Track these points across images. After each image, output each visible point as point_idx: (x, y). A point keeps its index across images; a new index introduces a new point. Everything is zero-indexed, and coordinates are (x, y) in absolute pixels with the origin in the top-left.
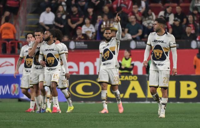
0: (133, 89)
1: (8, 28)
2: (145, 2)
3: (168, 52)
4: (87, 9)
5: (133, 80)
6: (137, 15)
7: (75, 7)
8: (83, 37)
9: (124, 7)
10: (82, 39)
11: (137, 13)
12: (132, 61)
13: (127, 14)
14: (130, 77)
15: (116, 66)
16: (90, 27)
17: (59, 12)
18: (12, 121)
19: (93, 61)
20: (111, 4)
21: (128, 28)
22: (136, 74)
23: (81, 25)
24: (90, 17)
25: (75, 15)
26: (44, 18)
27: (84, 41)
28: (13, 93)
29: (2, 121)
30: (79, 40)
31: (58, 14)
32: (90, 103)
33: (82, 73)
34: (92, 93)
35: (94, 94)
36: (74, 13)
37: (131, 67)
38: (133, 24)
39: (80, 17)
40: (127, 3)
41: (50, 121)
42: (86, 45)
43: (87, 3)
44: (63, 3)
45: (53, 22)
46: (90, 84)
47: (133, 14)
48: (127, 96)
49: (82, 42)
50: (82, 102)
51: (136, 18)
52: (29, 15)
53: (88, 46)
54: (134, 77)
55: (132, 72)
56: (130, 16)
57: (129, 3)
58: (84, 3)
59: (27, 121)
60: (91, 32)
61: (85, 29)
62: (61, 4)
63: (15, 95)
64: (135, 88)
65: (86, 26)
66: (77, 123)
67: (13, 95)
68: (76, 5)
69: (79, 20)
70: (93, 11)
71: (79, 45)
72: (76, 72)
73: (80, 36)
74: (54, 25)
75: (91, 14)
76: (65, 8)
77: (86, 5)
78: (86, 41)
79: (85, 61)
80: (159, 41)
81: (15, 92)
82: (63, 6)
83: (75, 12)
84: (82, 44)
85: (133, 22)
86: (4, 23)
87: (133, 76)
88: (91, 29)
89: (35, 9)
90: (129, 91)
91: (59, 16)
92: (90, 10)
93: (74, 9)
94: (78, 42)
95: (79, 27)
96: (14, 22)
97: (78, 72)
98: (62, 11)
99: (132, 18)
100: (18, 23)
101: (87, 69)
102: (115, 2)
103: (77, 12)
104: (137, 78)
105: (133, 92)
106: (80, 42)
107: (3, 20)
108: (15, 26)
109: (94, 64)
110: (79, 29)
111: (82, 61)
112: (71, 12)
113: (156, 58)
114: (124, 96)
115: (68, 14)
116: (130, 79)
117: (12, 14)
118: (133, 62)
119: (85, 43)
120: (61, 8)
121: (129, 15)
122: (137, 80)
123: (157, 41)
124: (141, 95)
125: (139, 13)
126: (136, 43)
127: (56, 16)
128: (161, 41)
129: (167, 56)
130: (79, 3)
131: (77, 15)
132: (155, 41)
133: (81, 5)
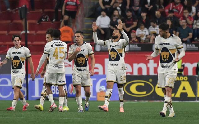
0: (184, 89)
1: (68, 31)
2: (196, 7)
3: (175, 54)
4: (141, 13)
5: (184, 80)
6: (188, 20)
7: (129, 12)
8: (136, 40)
9: (175, 11)
10: (136, 42)
11: (188, 18)
12: (182, 62)
13: (179, 18)
14: (181, 77)
15: (122, 68)
16: (144, 30)
17: (115, 16)
18: (69, 119)
19: (147, 62)
20: (163, 9)
21: (179, 31)
22: (186, 74)
23: (135, 29)
24: (144, 21)
25: (130, 19)
26: (100, 22)
27: (137, 43)
28: (71, 92)
29: (61, 118)
30: (133, 43)
31: (114, 18)
32: (143, 102)
33: (136, 73)
34: (145, 93)
35: (146, 94)
36: (129, 18)
37: (182, 68)
38: (184, 28)
39: (134, 21)
40: (179, 8)
41: (106, 118)
42: (140, 48)
43: (141, 8)
44: (118, 8)
45: (109, 26)
46: (143, 84)
47: (184, 18)
48: (178, 95)
49: (136, 44)
50: (136, 101)
51: (187, 22)
52: (86, 18)
53: (141, 49)
54: (185, 77)
55: (183, 73)
56: (182, 20)
57: (180, 8)
58: (138, 8)
59: (84, 119)
60: (145, 35)
61: (139, 32)
62: (116, 9)
63: (72, 94)
64: (186, 88)
65: (140, 29)
66: (131, 120)
67: (71, 94)
68: (131, 10)
69: (133, 24)
70: (147, 16)
71: (133, 47)
72: (130, 73)
73: (134, 39)
74: (109, 28)
75: (145, 18)
76: (120, 13)
77: (140, 10)
78: (139, 43)
79: (138, 63)
80: (165, 43)
81: (73, 92)
82: (117, 10)
83: (129, 16)
84: (136, 47)
85: (183, 26)
86: (63, 26)
87: (183, 76)
88: (145, 32)
89: (92, 13)
90: (180, 91)
91: (114, 20)
92: (144, 15)
93: (129, 14)
94: (132, 44)
95: (133, 31)
96: (72, 26)
97: (132, 73)
98: (118, 16)
99: (183, 22)
100: (76, 26)
101: (140, 70)
102: (167, 7)
103: (131, 16)
104: (187, 78)
105: (184, 91)
106: (134, 44)
107: (62, 23)
108: (73, 29)
109: (147, 65)
110: (133, 32)
111: (136, 62)
112: (126, 17)
113: (163, 60)
114: (175, 95)
115: (123, 18)
116: (181, 79)
117: (71, 18)
118: (184, 64)
119: (139, 46)
120: (116, 13)
121: (180, 20)
122: (188, 80)
123: (163, 43)
124: (191, 94)
125: (189, 17)
126: (187, 46)
127: (112, 20)
128: (167, 43)
129: (174, 57)
130: (133, 8)
131: (131, 20)
132: (162, 44)
133: (135, 10)
